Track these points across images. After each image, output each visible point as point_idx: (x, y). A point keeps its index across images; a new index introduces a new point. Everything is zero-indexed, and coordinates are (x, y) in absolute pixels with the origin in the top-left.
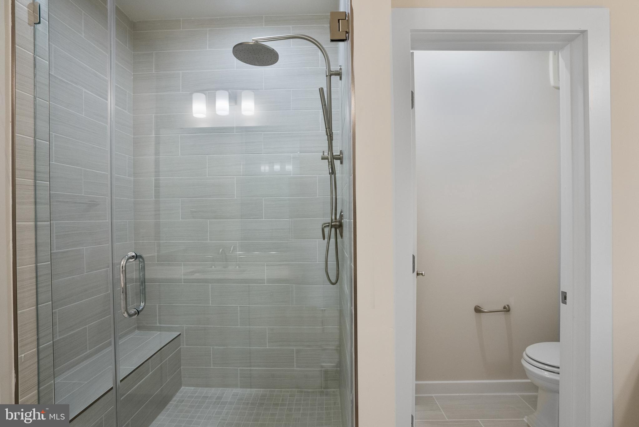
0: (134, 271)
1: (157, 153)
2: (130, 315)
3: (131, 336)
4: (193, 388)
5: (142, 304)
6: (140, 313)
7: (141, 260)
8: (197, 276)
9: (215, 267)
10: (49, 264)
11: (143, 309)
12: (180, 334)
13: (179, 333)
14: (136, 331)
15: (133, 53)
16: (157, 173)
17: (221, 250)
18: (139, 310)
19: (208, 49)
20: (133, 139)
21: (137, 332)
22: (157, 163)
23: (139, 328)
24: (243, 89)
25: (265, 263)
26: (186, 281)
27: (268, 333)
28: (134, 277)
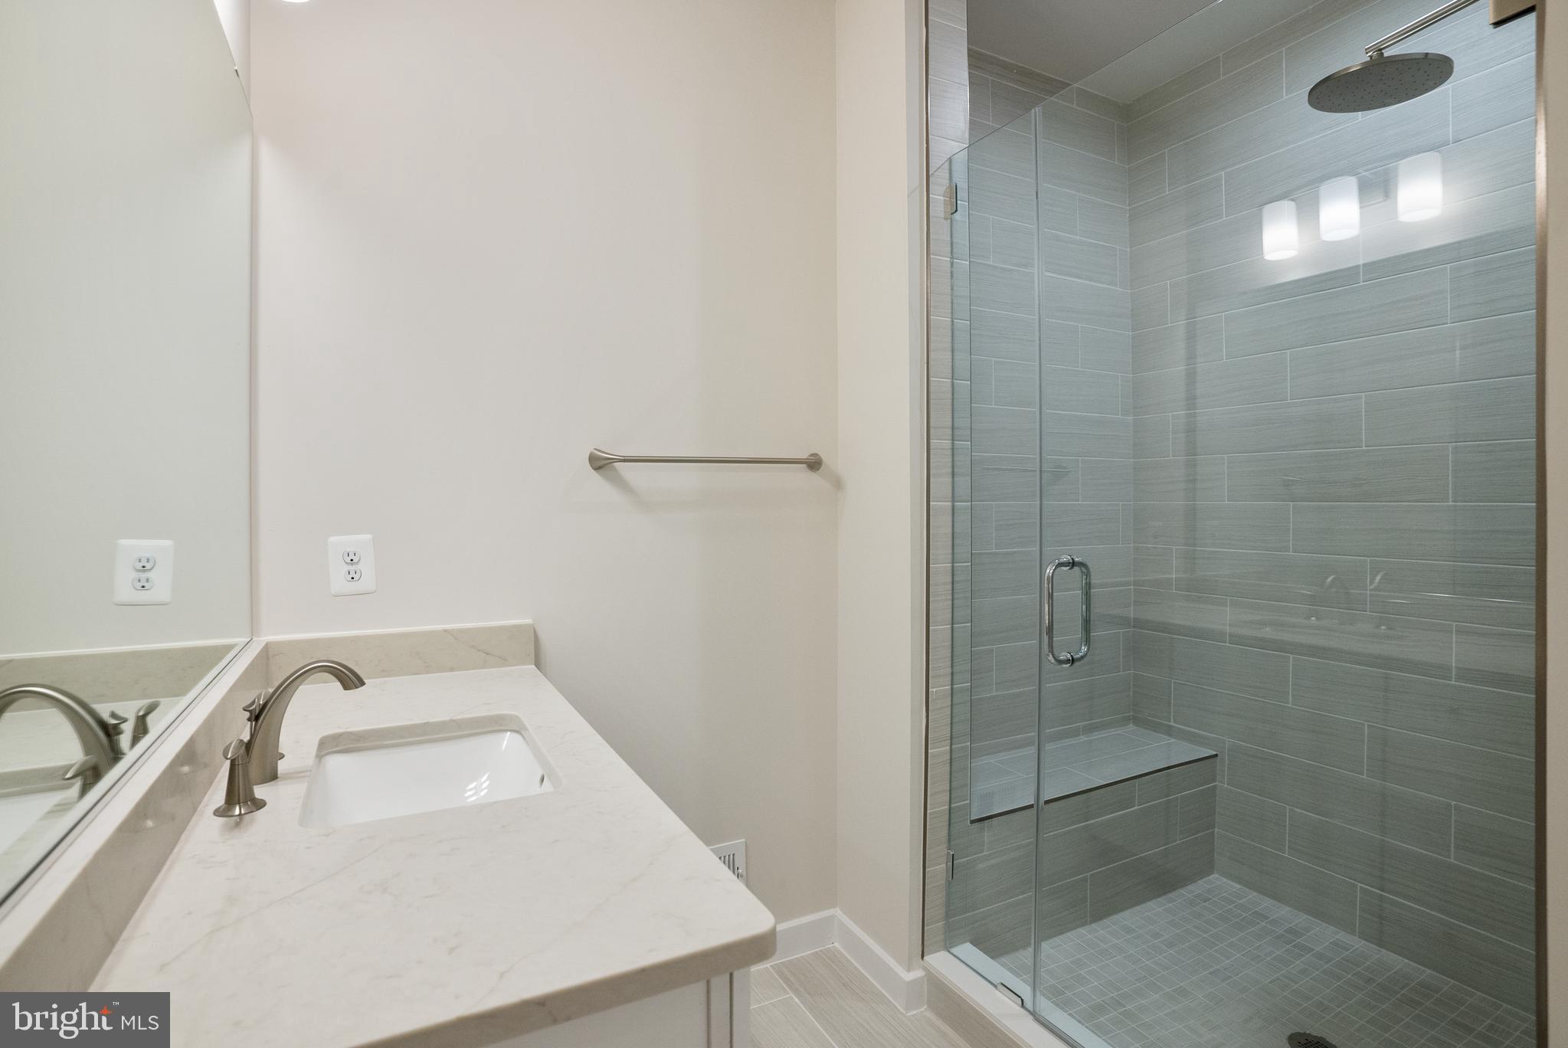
0: (1132, 605)
1: (1191, 357)
2: (1061, 662)
3: (1118, 732)
4: (1238, 886)
5: (1084, 649)
6: (1077, 664)
7: (1084, 570)
8: (1268, 632)
9: (1318, 619)
10: (968, 566)
11: (1082, 658)
12: (1216, 755)
13: (1215, 753)
14: (1131, 725)
15: (1127, 167)
16: (1191, 401)
17: (1330, 579)
18: (1075, 657)
19: (1285, 98)
20: (1132, 338)
21: (1131, 727)
22: (1191, 377)
23: (1137, 721)
24: (1404, 155)
25: (1454, 624)
26: (1236, 639)
27: (1455, 821)
28: (1132, 616)
